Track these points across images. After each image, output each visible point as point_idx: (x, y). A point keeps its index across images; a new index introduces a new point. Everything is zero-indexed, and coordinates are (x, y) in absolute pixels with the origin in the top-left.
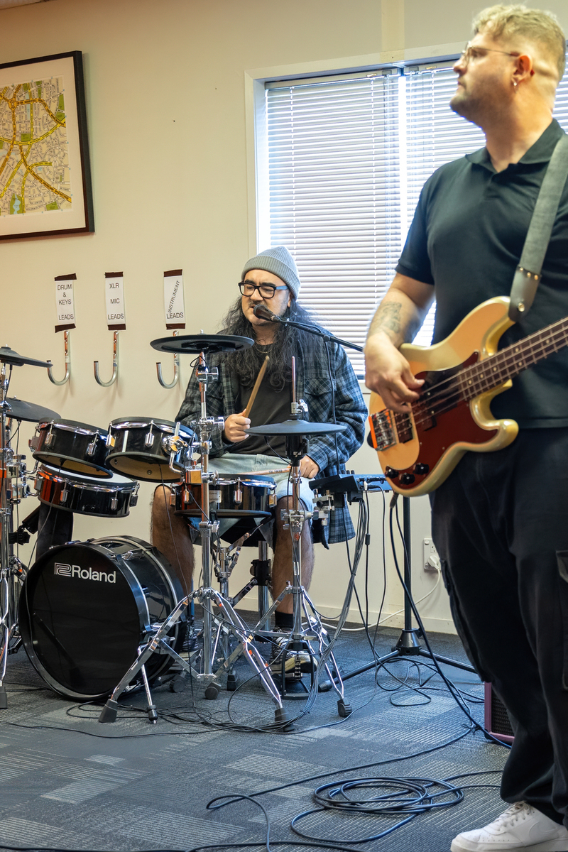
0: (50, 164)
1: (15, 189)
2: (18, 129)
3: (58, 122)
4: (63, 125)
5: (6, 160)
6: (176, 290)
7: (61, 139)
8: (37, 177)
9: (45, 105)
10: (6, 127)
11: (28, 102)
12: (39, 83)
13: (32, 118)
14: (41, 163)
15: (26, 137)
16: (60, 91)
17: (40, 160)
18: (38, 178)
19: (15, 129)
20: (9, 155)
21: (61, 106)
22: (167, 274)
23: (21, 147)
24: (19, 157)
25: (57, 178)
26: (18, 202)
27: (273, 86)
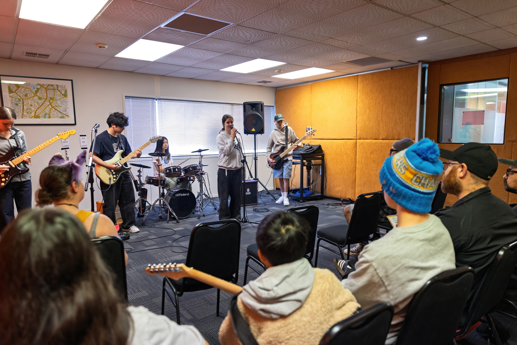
1: (47, 112)
2: (48, 95)
3: (65, 96)
5: (43, 103)
7: (66, 101)
8: (56, 109)
9: (60, 91)
10: (43, 94)
11: (53, 89)
12: (57, 85)
13: (54, 94)
15: (52, 99)
16: (66, 88)
17: (57, 105)
20: (44, 102)
21: (66, 92)
23: (49, 101)
24: (49, 104)
25: (64, 110)
26: (48, 115)
27: (126, 97)
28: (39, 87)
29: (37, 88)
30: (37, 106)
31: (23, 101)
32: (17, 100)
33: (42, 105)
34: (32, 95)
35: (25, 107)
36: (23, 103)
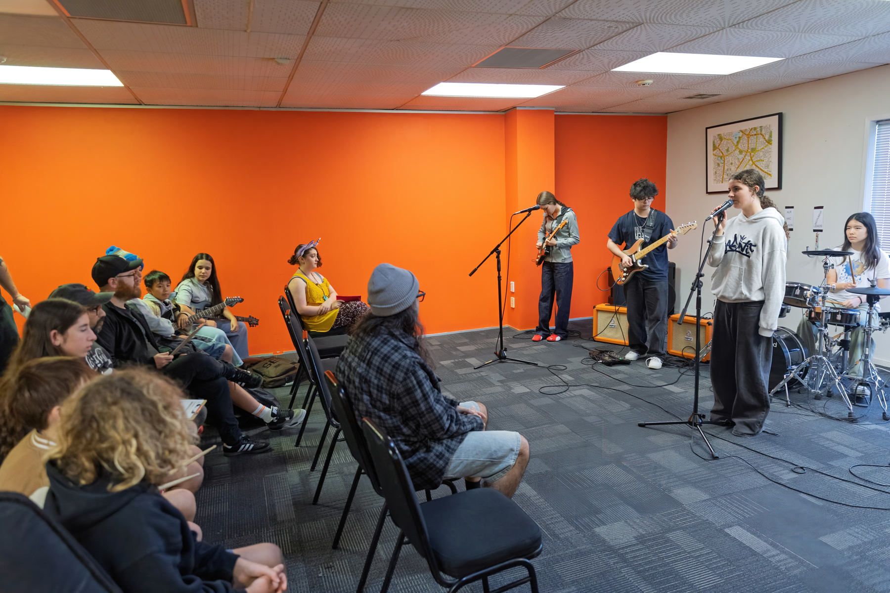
0: (763, 161)
2: (750, 145)
3: (768, 143)
4: (771, 144)
5: (743, 159)
6: (819, 215)
7: (770, 150)
9: (763, 136)
10: (744, 145)
11: (755, 135)
12: (761, 127)
13: (757, 141)
14: (759, 160)
15: (753, 150)
16: (771, 129)
17: (759, 159)
18: (757, 167)
19: (748, 146)
20: (745, 157)
21: (771, 136)
22: (816, 208)
23: (750, 154)
24: (749, 158)
25: (766, 167)
27: (881, 123)
28: (741, 134)
29: (740, 138)
30: (737, 163)
31: (724, 159)
32: (719, 158)
33: (742, 162)
34: (734, 149)
35: (726, 168)
36: (724, 161)
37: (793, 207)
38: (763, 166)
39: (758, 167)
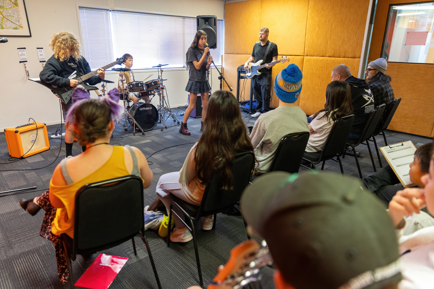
0: (13, 16)
3: (15, 5)
7: (17, 10)
14: (9, 16)
18: (8, 20)
21: (16, 1)
25: (17, 21)
27: (80, 8)
37: (42, 48)
38: (14, 20)
39: (10, 21)
